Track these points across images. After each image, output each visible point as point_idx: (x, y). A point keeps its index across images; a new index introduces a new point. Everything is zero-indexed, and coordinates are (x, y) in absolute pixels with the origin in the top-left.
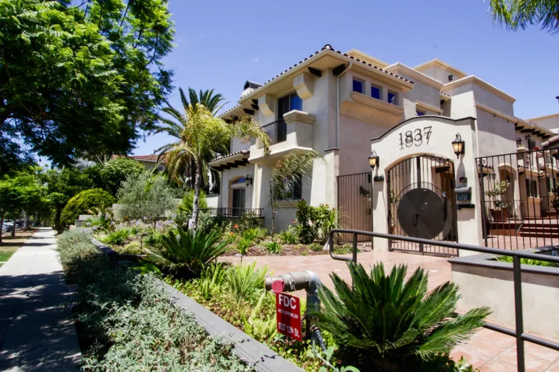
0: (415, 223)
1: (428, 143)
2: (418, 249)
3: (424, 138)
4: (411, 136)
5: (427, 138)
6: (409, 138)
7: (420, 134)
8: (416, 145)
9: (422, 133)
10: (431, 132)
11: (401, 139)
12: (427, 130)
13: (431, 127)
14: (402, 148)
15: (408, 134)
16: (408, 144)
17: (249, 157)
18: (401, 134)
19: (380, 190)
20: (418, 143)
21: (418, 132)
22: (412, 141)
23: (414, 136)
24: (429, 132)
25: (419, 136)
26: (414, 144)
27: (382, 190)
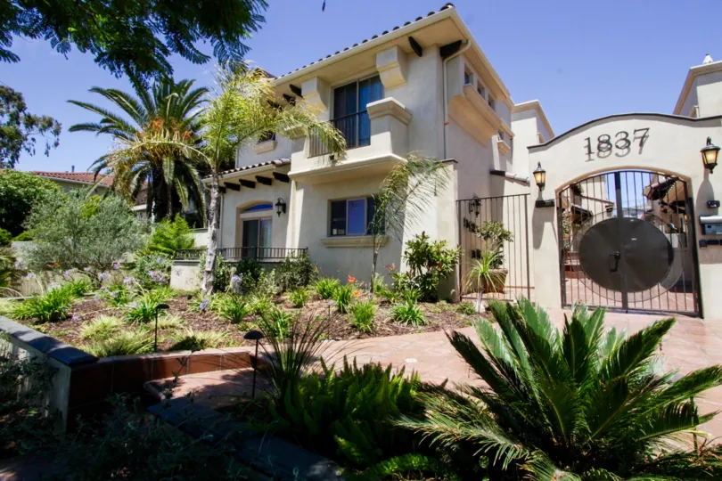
0: (613, 267)
1: (640, 153)
2: (620, 305)
3: (635, 145)
4: (608, 142)
5: (641, 144)
6: (604, 145)
7: (625, 139)
8: (617, 155)
9: (630, 138)
10: (648, 137)
11: (589, 146)
12: (640, 134)
13: (647, 129)
14: (590, 160)
15: (601, 139)
16: (602, 154)
17: (289, 170)
18: (589, 139)
19: (547, 221)
20: (620, 152)
21: (624, 136)
22: (610, 149)
23: (613, 141)
24: (644, 136)
25: (623, 143)
26: (613, 153)
27: (552, 220)
